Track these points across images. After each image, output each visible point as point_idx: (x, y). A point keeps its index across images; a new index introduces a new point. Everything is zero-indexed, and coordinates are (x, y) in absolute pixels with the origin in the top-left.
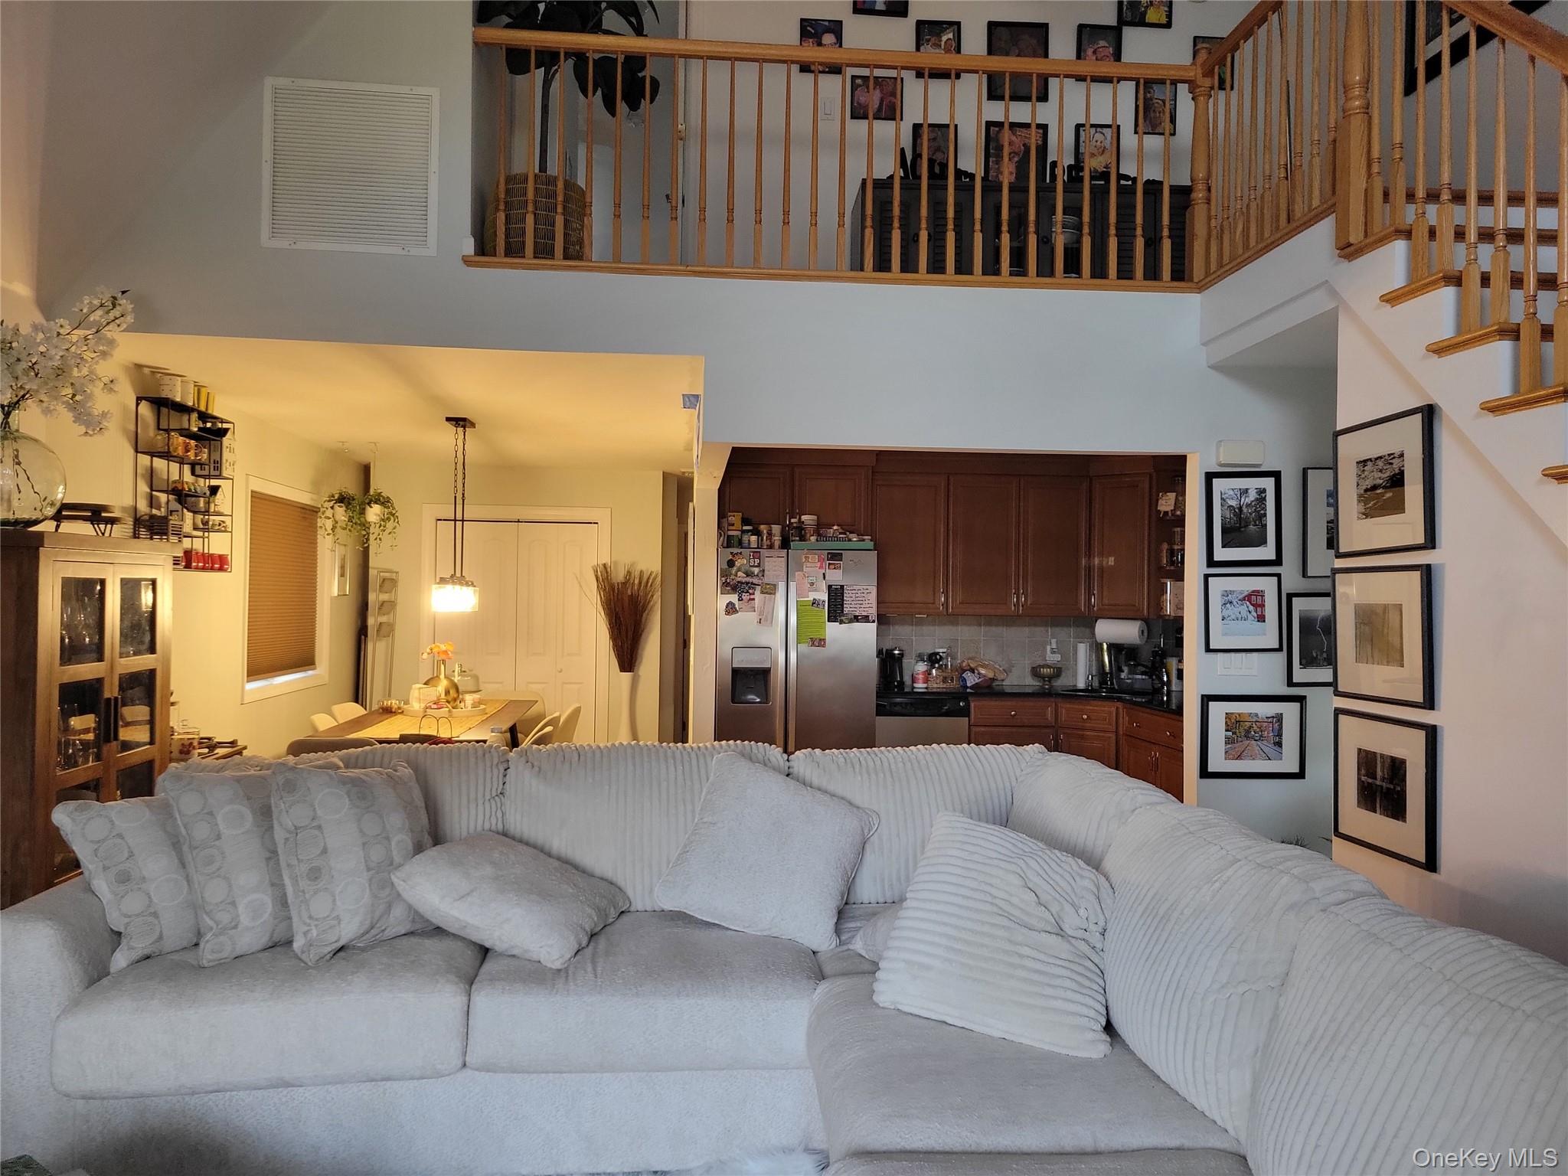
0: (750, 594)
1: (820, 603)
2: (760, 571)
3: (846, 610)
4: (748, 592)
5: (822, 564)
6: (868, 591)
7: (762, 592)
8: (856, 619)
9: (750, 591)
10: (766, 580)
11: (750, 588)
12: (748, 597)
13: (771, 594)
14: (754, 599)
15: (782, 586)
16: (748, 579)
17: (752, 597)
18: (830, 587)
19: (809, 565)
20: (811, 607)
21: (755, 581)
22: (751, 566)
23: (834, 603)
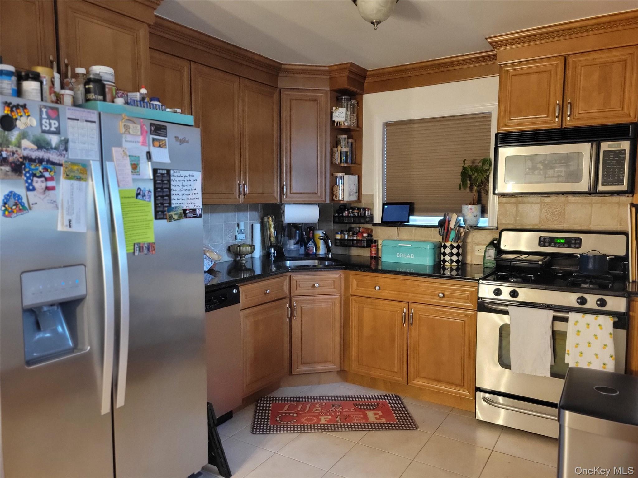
0: (47, 179)
1: (146, 194)
2: (61, 141)
3: (174, 203)
4: (41, 176)
5: (145, 138)
6: (194, 178)
7: (68, 177)
8: (185, 213)
9: (47, 175)
10: (71, 155)
11: (46, 169)
12: (44, 185)
13: (79, 179)
14: (53, 188)
15: (95, 167)
16: (41, 154)
17: (50, 184)
18: (155, 171)
19: (129, 138)
20: (134, 200)
21: (54, 157)
22: (44, 132)
23: (161, 194)
